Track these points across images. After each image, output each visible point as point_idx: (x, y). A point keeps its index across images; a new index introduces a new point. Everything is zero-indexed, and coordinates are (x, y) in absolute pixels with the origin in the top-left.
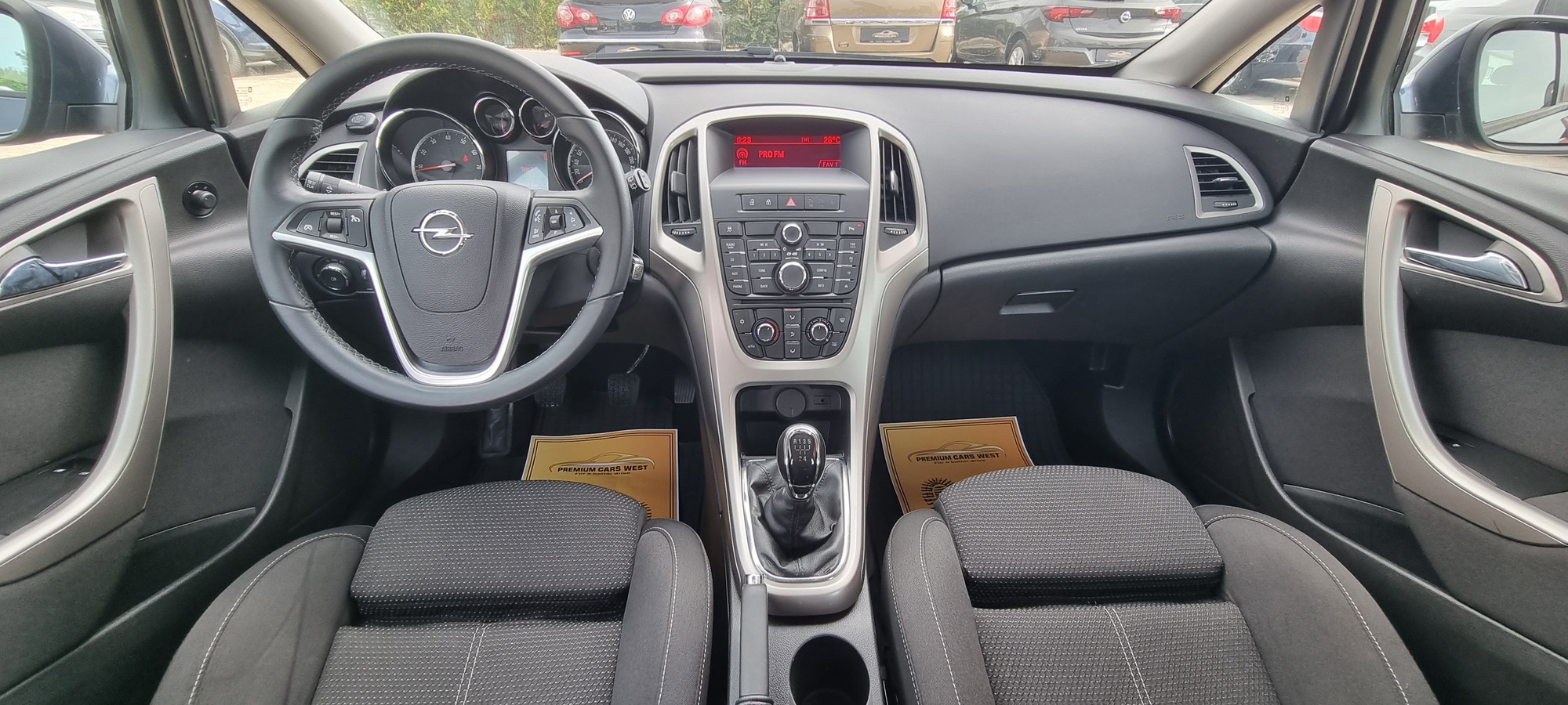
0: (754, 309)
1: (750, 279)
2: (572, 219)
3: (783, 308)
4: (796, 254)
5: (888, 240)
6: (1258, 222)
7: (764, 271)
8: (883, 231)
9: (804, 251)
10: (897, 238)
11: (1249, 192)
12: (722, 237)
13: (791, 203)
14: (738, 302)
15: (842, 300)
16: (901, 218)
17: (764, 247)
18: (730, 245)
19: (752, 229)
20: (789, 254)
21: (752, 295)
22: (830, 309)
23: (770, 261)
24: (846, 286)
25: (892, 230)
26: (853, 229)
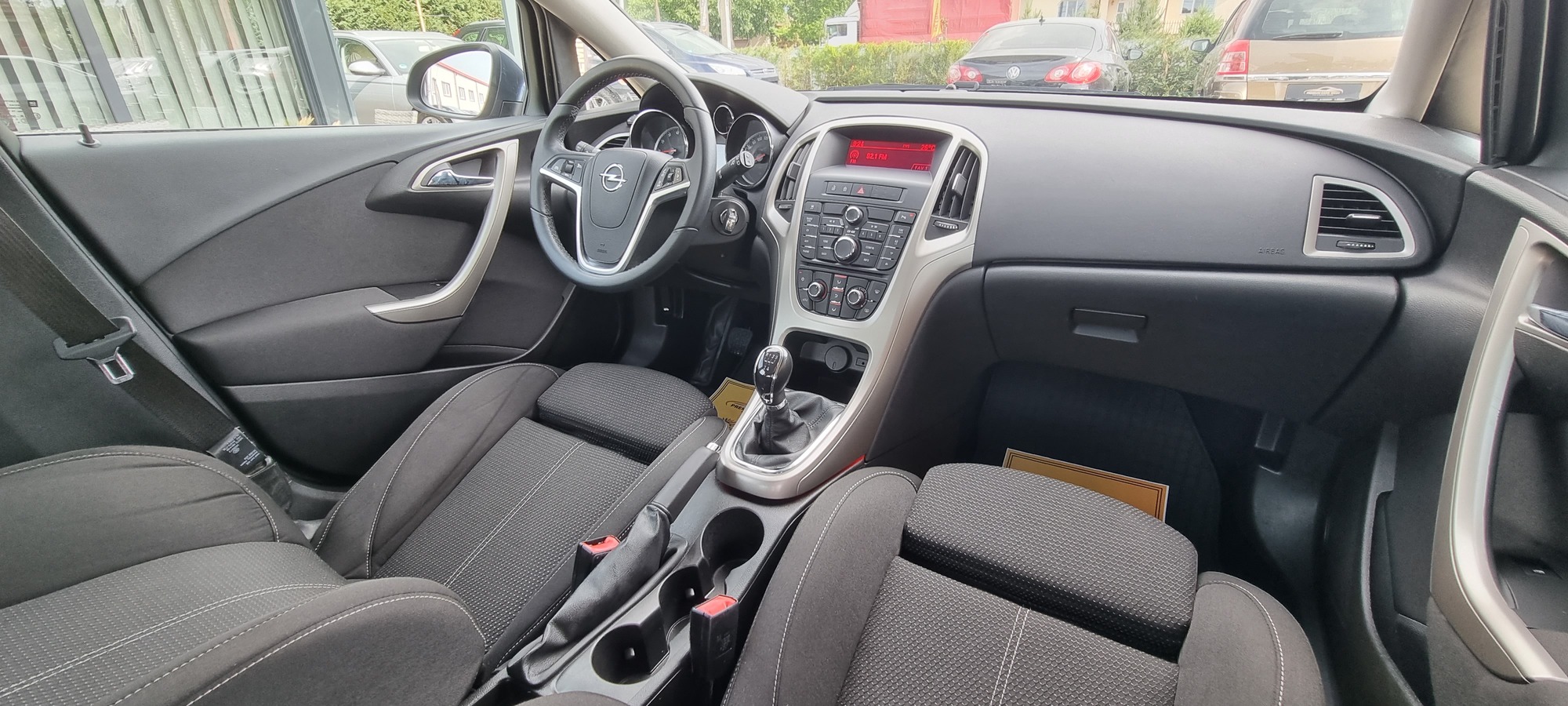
0: (814, 271)
1: (817, 246)
2: (678, 176)
3: (834, 274)
4: (854, 232)
5: (935, 231)
6: (1399, 272)
7: (827, 242)
8: (933, 221)
9: (860, 230)
10: (945, 232)
11: (1398, 235)
12: (806, 212)
13: (861, 192)
14: (805, 264)
15: (881, 275)
16: (957, 215)
17: (832, 223)
18: (809, 219)
19: (829, 208)
20: (849, 231)
21: (815, 260)
22: (870, 280)
23: (833, 235)
24: (887, 264)
25: (940, 224)
26: (905, 218)
